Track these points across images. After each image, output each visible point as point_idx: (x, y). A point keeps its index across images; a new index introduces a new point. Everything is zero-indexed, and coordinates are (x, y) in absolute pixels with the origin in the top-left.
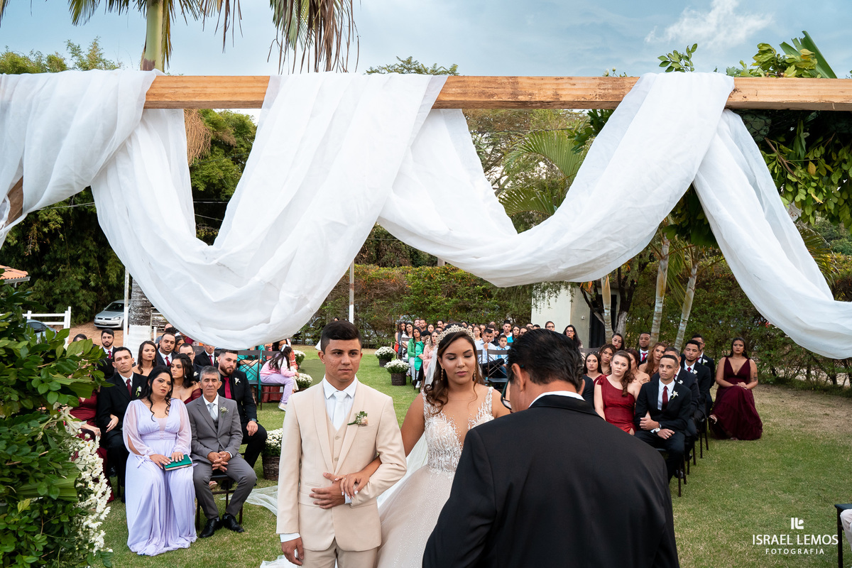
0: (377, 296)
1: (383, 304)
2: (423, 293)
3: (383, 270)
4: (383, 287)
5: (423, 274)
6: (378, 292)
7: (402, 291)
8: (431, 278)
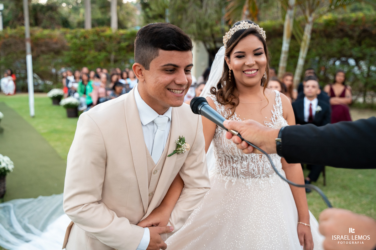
0: (43, 52)
1: (48, 59)
2: (80, 48)
3: (46, 32)
4: (47, 45)
5: (79, 34)
6: (44, 48)
7: (63, 47)
8: (85, 38)
